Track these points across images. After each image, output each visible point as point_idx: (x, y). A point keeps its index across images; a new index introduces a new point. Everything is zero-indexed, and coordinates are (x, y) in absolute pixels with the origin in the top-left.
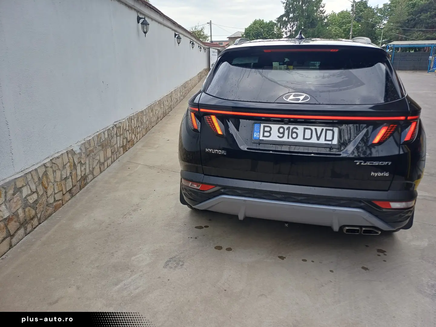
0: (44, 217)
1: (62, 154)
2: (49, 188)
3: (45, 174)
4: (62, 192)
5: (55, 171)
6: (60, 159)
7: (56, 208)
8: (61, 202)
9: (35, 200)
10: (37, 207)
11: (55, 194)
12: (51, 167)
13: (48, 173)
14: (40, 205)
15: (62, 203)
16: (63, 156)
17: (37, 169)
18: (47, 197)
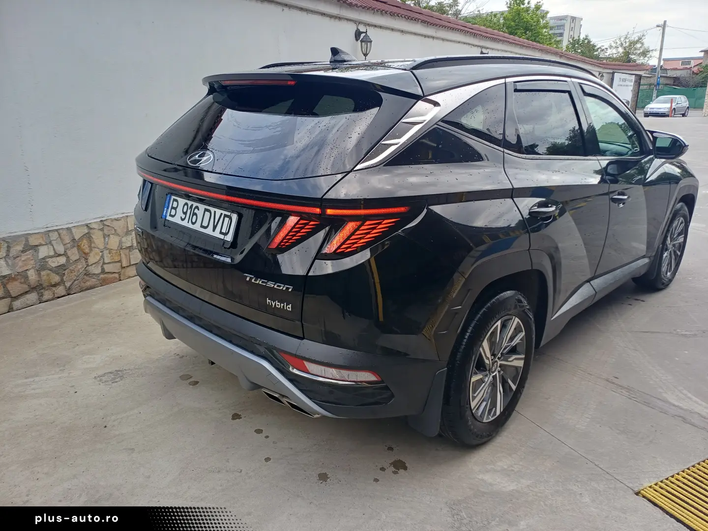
0: (79, 288)
1: (127, 216)
2: (91, 255)
3: (88, 236)
4: (120, 264)
5: (109, 235)
6: (122, 223)
7: (104, 282)
8: (117, 275)
9: (59, 264)
10: (64, 274)
11: (104, 263)
12: (102, 230)
13: (93, 237)
14: (72, 273)
15: (120, 277)
16: (129, 219)
17: (70, 228)
18: (88, 265)
